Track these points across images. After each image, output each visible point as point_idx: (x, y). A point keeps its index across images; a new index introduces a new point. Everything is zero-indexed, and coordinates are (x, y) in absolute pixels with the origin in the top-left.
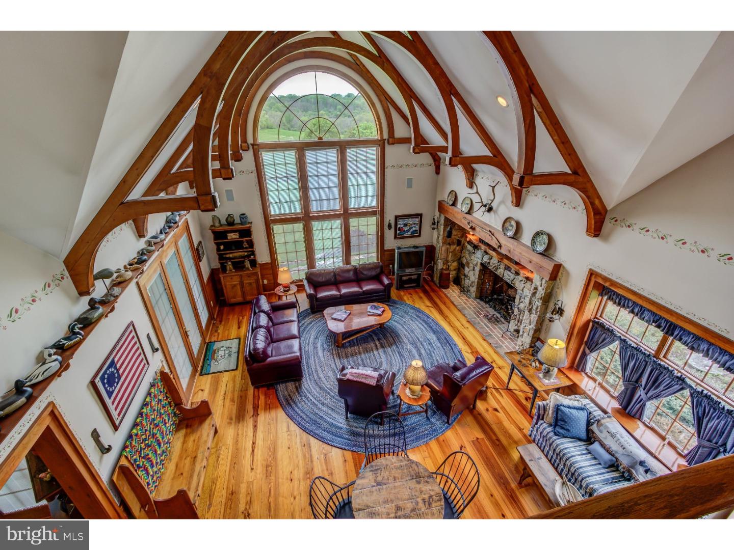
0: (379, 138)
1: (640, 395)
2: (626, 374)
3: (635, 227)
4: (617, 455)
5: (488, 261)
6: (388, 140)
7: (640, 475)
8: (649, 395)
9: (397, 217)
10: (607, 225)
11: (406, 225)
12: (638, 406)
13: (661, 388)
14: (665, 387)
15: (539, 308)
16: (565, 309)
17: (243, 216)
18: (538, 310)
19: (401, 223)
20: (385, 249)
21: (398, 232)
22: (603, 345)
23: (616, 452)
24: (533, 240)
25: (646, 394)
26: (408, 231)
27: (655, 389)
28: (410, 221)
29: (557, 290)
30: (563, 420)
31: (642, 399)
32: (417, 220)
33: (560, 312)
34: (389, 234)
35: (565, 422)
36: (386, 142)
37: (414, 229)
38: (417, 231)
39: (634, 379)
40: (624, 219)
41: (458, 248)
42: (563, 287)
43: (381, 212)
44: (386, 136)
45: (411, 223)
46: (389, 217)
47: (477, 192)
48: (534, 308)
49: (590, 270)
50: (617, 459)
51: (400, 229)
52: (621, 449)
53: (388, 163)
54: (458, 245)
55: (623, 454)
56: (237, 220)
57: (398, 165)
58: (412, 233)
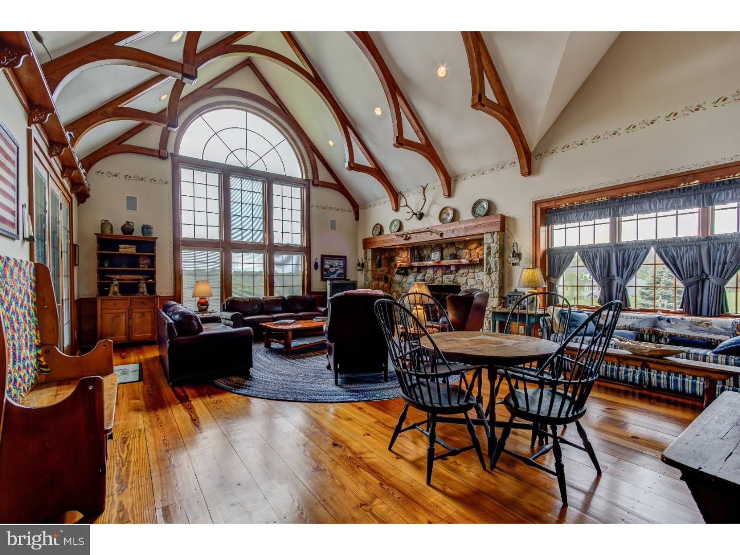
0: (304, 178)
1: (618, 284)
2: (597, 274)
3: (557, 150)
4: (636, 326)
5: (422, 278)
6: (313, 182)
7: (666, 329)
8: (625, 277)
9: (323, 256)
10: (535, 163)
11: (332, 266)
12: (621, 294)
13: (631, 264)
14: (633, 260)
15: (498, 262)
16: (521, 252)
17: (146, 229)
18: (498, 264)
19: (327, 264)
20: (312, 291)
21: (325, 273)
22: (565, 265)
23: (633, 325)
24: (472, 211)
25: (622, 277)
26: (334, 273)
27: (626, 269)
28: (336, 263)
29: (508, 240)
30: (574, 320)
31: (621, 286)
32: (342, 263)
33: (518, 255)
34: (316, 275)
35: (576, 321)
36: (311, 182)
37: (339, 272)
38: (342, 274)
39: (605, 274)
40: (547, 151)
41: (386, 285)
42: (513, 234)
43: (306, 250)
44: (310, 177)
45: (337, 264)
46: (316, 256)
47: (407, 205)
48: (493, 266)
49: (533, 202)
50: (637, 330)
51: (327, 270)
52: (636, 319)
53: (313, 202)
54: (386, 282)
55: (640, 322)
56: (137, 233)
57: (322, 206)
58: (338, 276)
